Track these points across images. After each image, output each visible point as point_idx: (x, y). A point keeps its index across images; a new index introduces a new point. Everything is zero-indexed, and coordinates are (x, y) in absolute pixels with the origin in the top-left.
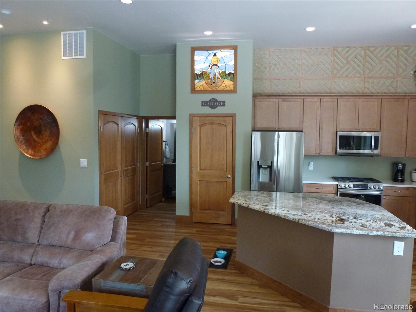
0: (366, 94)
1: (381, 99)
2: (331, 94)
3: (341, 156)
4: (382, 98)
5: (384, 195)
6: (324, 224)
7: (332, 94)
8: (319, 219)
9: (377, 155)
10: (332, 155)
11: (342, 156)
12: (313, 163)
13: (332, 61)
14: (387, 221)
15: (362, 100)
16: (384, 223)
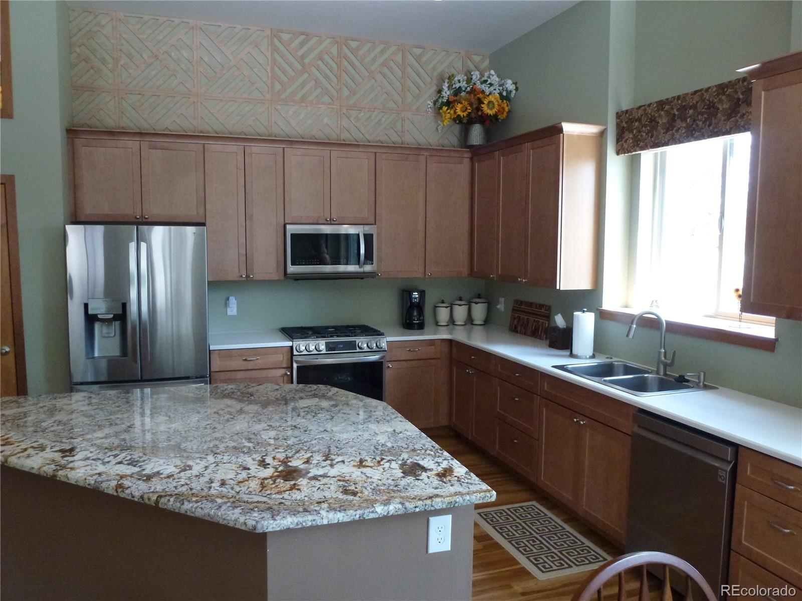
0: (344, 140)
1: (375, 153)
2: (269, 136)
3: (296, 280)
4: (376, 151)
5: (387, 360)
6: (235, 502)
7: (271, 137)
8: (223, 483)
9: (372, 275)
10: (277, 278)
11: (298, 281)
12: (236, 300)
13: (270, 61)
14: (405, 456)
15: (336, 153)
16: (400, 465)
